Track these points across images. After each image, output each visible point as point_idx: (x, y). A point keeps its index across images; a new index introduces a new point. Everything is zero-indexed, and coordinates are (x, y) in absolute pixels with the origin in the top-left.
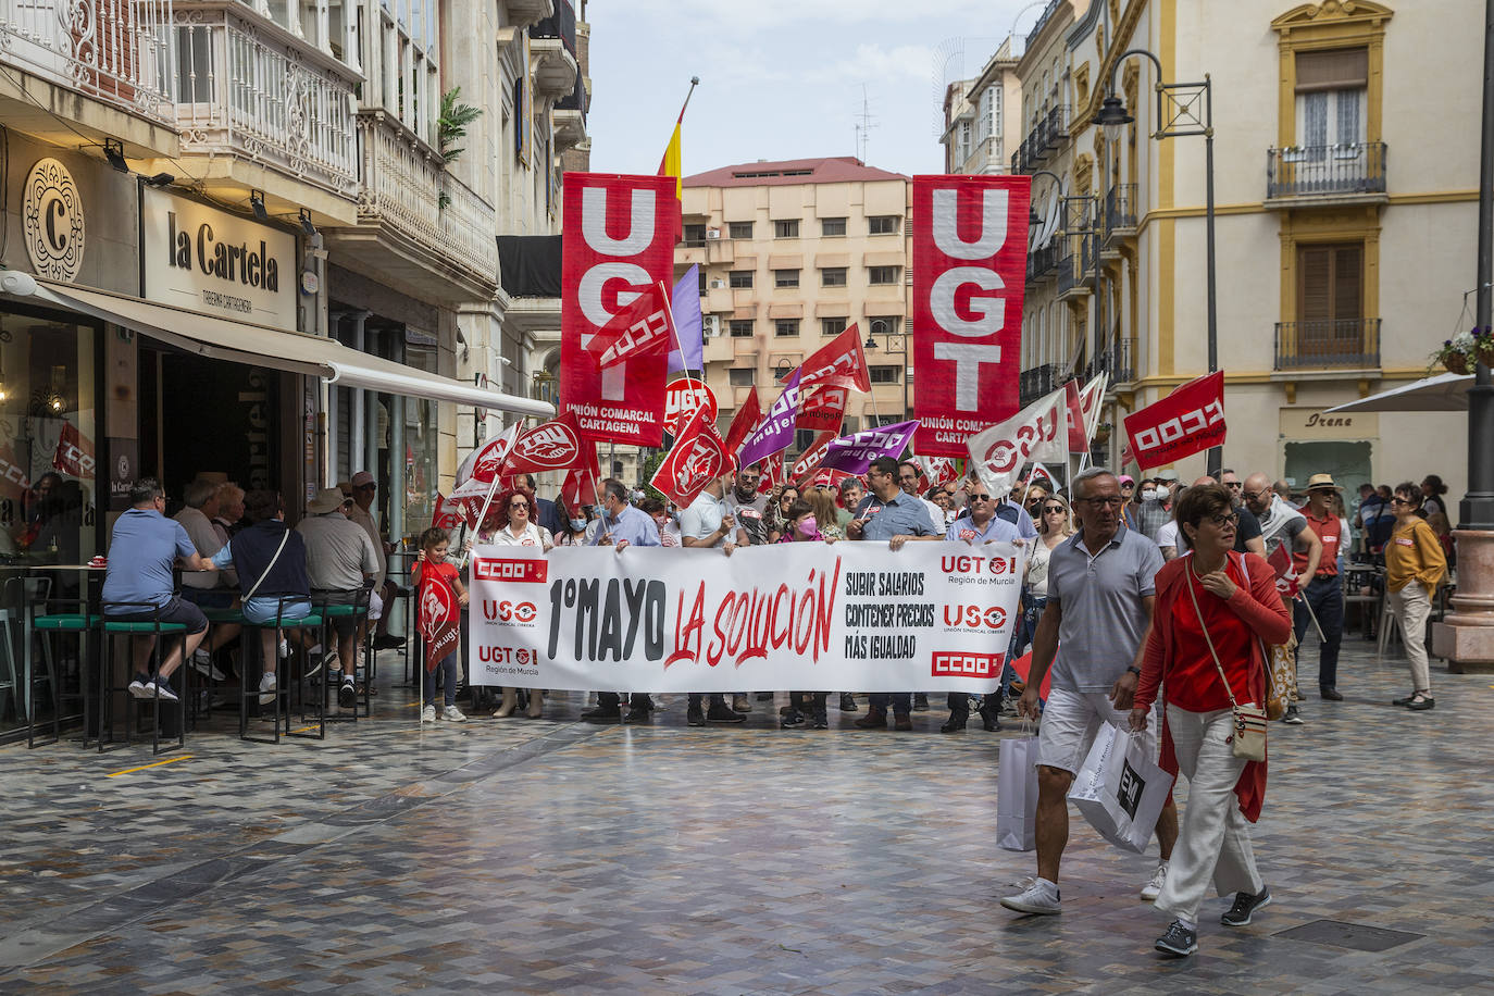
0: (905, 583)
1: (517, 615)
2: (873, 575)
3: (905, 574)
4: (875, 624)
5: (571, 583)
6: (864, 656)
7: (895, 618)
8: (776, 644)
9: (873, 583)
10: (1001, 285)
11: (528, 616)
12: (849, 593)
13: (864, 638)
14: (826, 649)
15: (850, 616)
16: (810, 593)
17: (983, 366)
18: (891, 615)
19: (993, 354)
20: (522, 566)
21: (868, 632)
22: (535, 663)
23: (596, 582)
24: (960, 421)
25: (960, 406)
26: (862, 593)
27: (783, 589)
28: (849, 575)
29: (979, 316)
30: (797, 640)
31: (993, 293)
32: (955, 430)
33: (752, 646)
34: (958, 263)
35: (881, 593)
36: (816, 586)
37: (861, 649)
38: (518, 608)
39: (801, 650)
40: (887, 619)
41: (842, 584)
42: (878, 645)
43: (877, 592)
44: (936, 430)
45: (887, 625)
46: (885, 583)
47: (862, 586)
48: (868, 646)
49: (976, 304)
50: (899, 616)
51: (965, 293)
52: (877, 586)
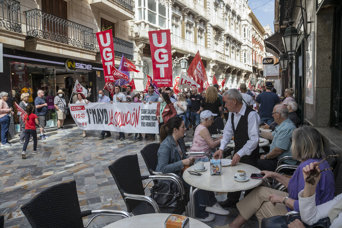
0: (152, 112)
1: (81, 116)
2: (146, 110)
3: (153, 110)
4: (147, 120)
5: (90, 110)
6: (145, 126)
7: (151, 119)
8: (127, 123)
9: (146, 111)
10: (167, 52)
11: (83, 116)
12: (142, 113)
13: (145, 122)
14: (137, 125)
15: (142, 118)
16: (134, 113)
17: (165, 68)
18: (150, 118)
19: (167, 66)
20: (80, 107)
21: (146, 121)
22: (86, 125)
23: (94, 109)
24: (161, 80)
25: (161, 77)
26: (144, 113)
27: (128, 112)
28: (142, 110)
29: (163, 58)
30: (132, 123)
31: (165, 54)
32: (161, 81)
33: (122, 124)
34: (158, 48)
35: (148, 113)
36: (135, 112)
37: (144, 125)
38: (81, 115)
39: (132, 125)
40: (149, 119)
41: (141, 112)
42: (148, 124)
43: (147, 113)
44: (157, 82)
45: (149, 120)
46: (149, 111)
47: (144, 112)
48: (146, 124)
49: (162, 56)
50: (151, 118)
51: (160, 54)
52: (147, 112)
